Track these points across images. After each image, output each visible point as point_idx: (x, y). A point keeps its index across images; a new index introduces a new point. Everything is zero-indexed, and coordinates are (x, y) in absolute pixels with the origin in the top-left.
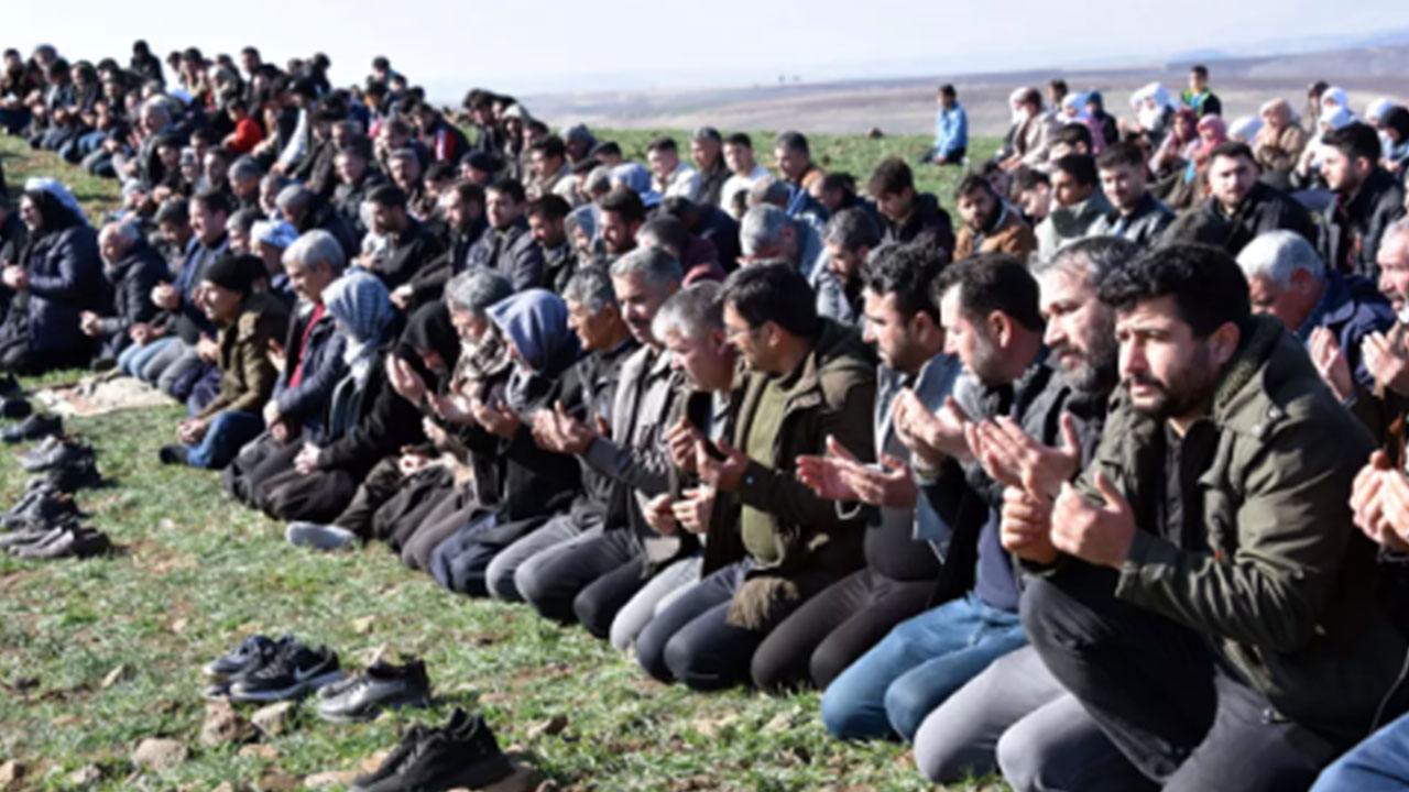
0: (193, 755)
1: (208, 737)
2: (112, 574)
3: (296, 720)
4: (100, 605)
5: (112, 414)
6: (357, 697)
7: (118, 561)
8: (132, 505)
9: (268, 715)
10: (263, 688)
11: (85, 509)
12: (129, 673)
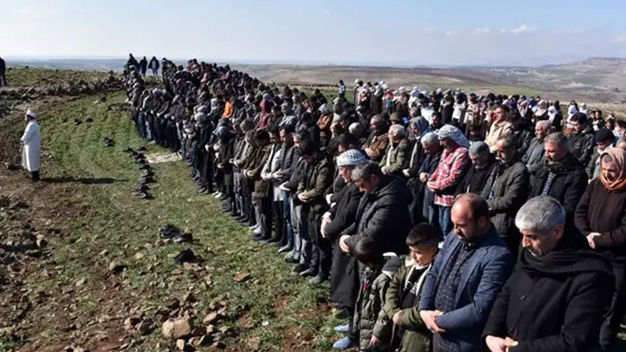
0: (154, 247)
1: (156, 244)
2: (151, 204)
3: (170, 242)
4: (147, 211)
5: (159, 164)
6: (179, 240)
7: (152, 201)
8: (157, 187)
9: (166, 241)
10: (166, 236)
11: (149, 187)
12: (148, 228)
